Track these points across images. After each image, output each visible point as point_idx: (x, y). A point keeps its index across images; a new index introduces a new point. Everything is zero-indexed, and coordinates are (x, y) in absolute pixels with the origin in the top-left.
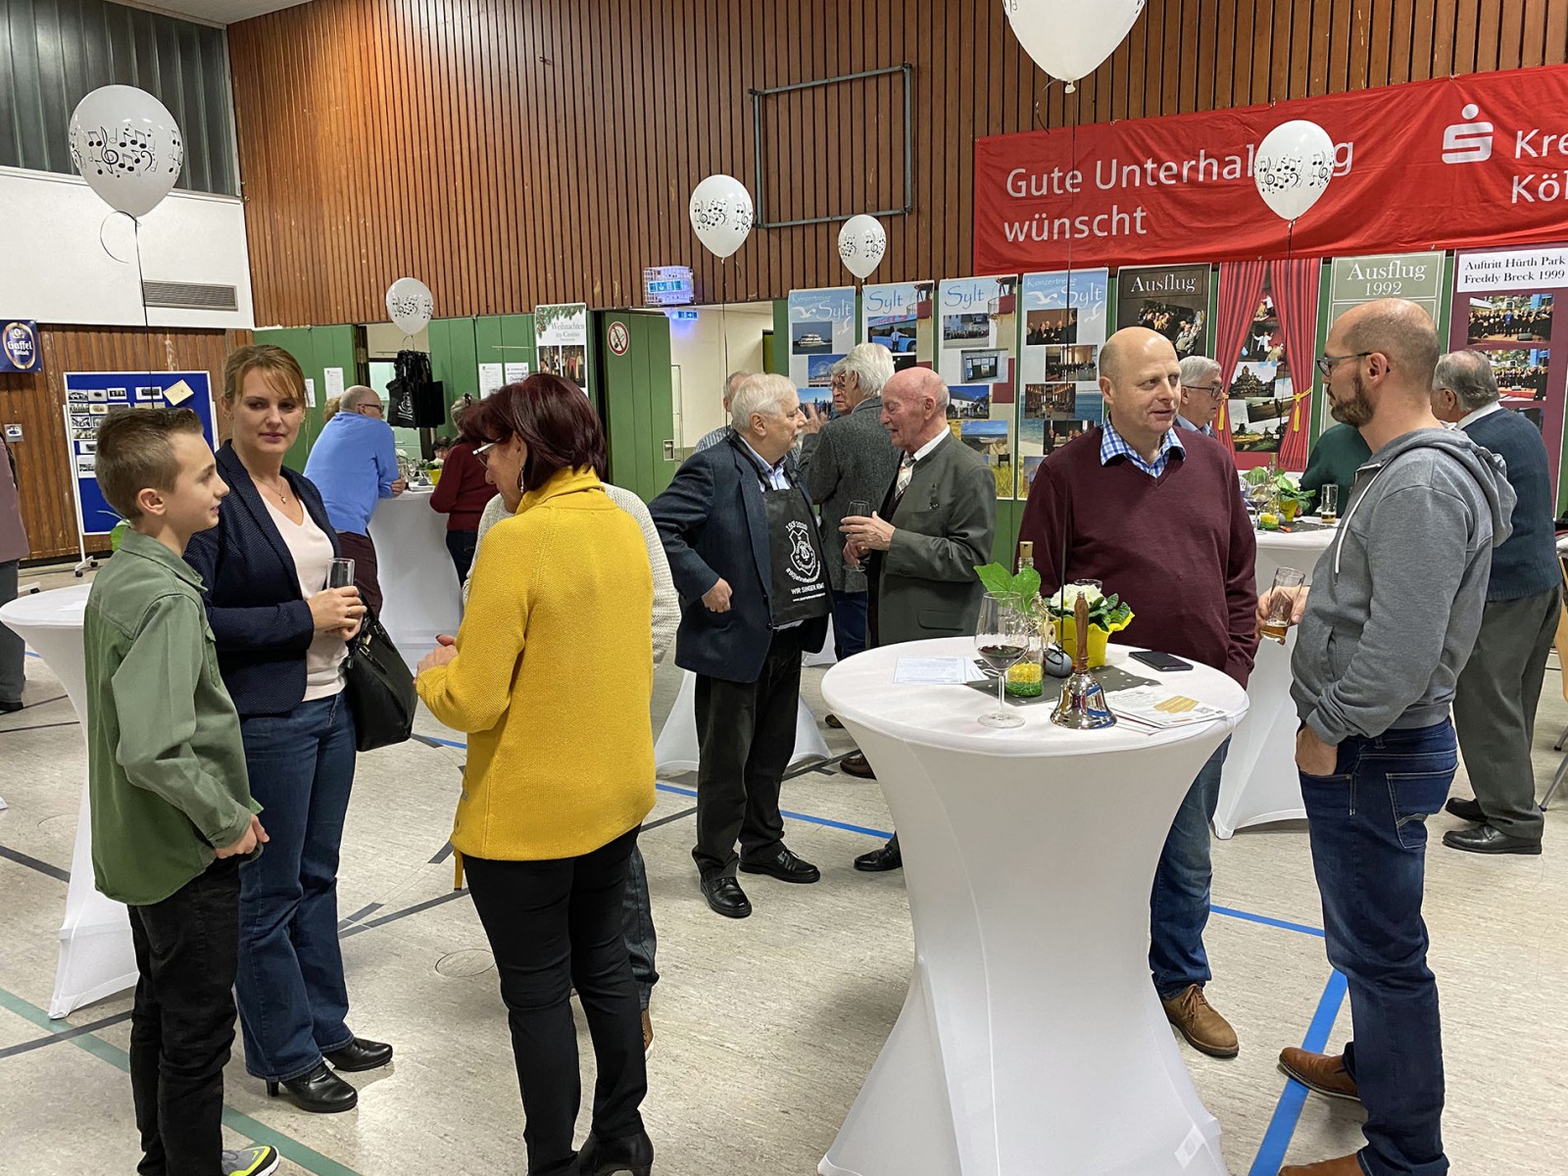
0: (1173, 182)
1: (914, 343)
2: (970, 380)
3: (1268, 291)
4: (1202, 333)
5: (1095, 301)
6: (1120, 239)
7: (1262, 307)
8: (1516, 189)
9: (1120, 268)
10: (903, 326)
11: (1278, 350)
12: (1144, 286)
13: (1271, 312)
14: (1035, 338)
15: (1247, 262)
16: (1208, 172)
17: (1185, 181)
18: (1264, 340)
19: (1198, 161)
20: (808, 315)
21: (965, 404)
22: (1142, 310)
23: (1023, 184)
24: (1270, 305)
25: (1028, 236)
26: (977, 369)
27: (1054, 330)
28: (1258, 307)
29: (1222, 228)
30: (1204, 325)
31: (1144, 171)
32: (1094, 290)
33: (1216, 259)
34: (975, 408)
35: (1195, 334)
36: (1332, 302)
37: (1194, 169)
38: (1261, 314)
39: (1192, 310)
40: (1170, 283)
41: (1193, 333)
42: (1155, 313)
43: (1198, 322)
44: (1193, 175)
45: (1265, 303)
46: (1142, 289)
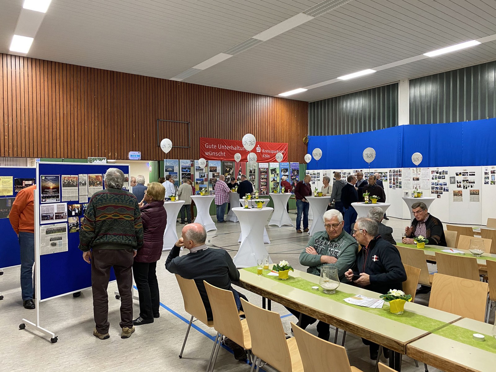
0: (228, 149)
1: (190, 171)
2: (200, 178)
3: (240, 166)
4: (233, 171)
5: (219, 166)
6: (222, 157)
8: (263, 156)
9: (222, 161)
10: (188, 168)
13: (241, 169)
14: (211, 171)
16: (233, 149)
18: (240, 173)
20: (169, 164)
22: (225, 167)
23: (208, 146)
25: (209, 154)
26: (202, 176)
27: (213, 170)
31: (225, 147)
32: (219, 164)
33: (234, 161)
34: (201, 182)
36: (247, 168)
37: (231, 148)
39: (232, 168)
40: (229, 164)
42: (227, 168)
46: (225, 164)
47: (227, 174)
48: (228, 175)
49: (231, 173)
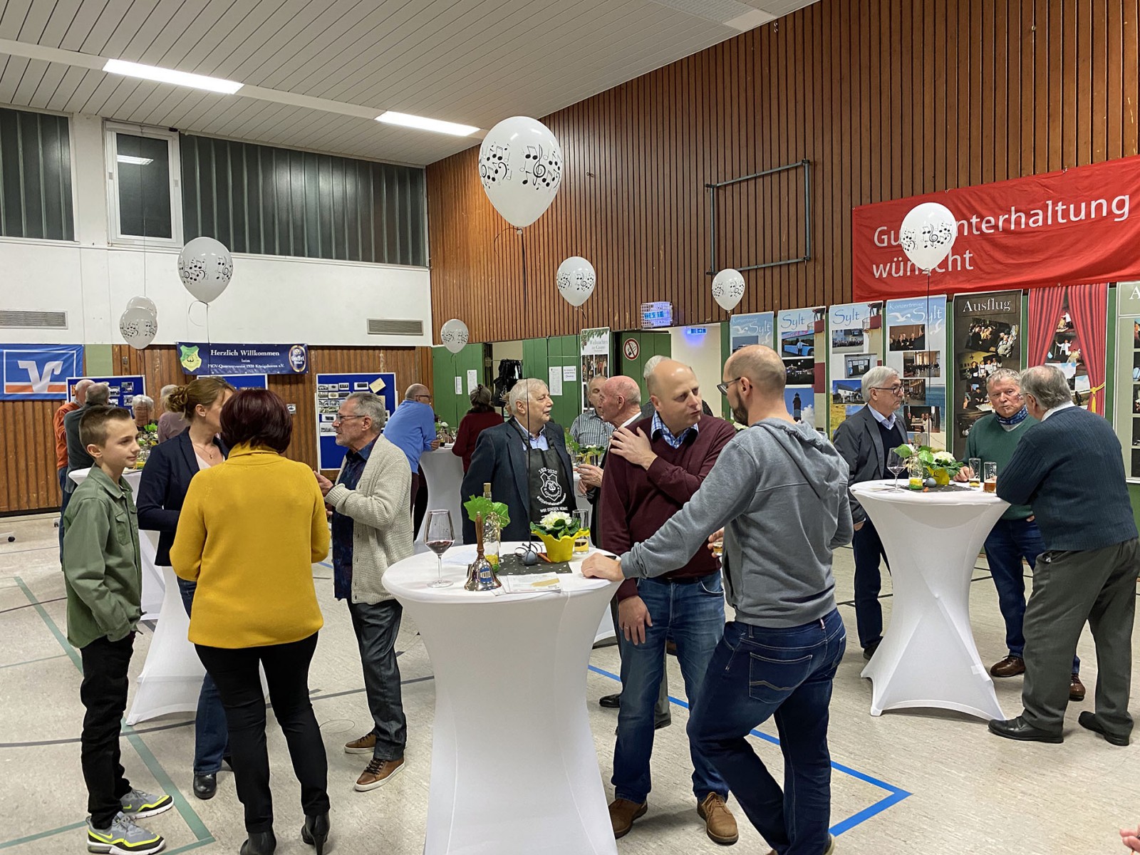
0: (992, 231)
1: (812, 350)
2: (851, 376)
3: (1066, 309)
4: (1017, 341)
5: (937, 319)
6: (955, 273)
7: (1062, 322)
9: (955, 295)
10: (805, 338)
11: (1076, 354)
12: (973, 308)
13: (1069, 325)
14: (896, 346)
15: (1050, 288)
16: (1018, 222)
17: (1001, 230)
18: (1065, 347)
19: (1010, 216)
20: (743, 331)
21: (848, 393)
22: (971, 325)
23: (885, 237)
24: (1068, 319)
25: (890, 274)
26: (855, 368)
27: (909, 340)
28: (1059, 321)
29: (1029, 263)
30: (1018, 336)
31: (970, 224)
32: (937, 311)
33: (1026, 287)
34: (855, 396)
35: (1011, 343)
36: (1118, 317)
37: (1008, 221)
38: (1062, 327)
39: (1008, 324)
40: (991, 305)
41: (1010, 342)
42: (981, 327)
43: (1014, 333)
44: (1007, 225)
45: (1065, 319)
46: (971, 310)
47: (979, 357)
48: (986, 360)
49: (1001, 351)
